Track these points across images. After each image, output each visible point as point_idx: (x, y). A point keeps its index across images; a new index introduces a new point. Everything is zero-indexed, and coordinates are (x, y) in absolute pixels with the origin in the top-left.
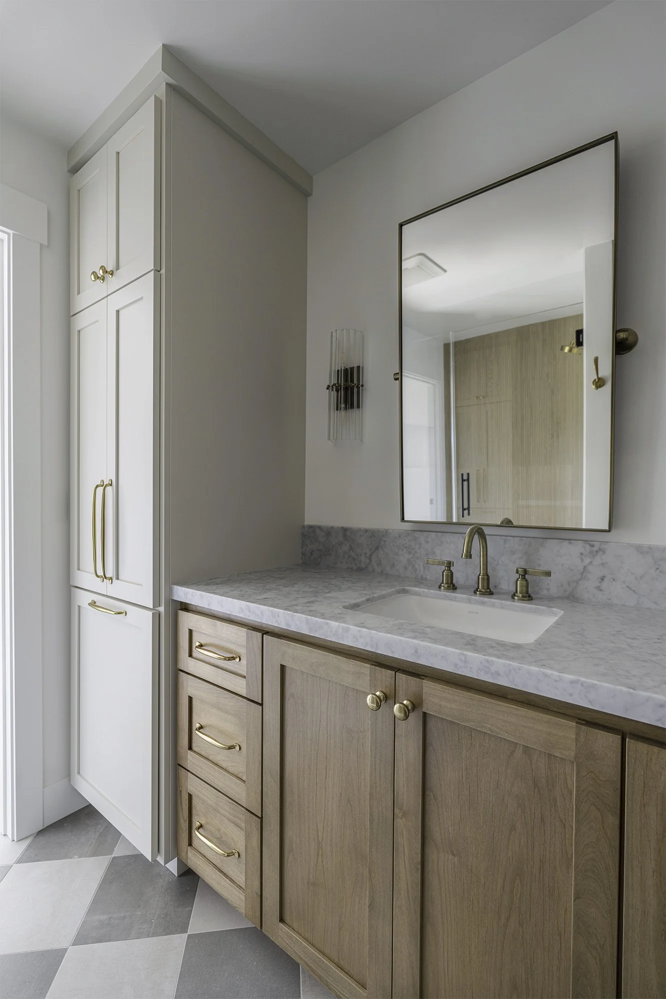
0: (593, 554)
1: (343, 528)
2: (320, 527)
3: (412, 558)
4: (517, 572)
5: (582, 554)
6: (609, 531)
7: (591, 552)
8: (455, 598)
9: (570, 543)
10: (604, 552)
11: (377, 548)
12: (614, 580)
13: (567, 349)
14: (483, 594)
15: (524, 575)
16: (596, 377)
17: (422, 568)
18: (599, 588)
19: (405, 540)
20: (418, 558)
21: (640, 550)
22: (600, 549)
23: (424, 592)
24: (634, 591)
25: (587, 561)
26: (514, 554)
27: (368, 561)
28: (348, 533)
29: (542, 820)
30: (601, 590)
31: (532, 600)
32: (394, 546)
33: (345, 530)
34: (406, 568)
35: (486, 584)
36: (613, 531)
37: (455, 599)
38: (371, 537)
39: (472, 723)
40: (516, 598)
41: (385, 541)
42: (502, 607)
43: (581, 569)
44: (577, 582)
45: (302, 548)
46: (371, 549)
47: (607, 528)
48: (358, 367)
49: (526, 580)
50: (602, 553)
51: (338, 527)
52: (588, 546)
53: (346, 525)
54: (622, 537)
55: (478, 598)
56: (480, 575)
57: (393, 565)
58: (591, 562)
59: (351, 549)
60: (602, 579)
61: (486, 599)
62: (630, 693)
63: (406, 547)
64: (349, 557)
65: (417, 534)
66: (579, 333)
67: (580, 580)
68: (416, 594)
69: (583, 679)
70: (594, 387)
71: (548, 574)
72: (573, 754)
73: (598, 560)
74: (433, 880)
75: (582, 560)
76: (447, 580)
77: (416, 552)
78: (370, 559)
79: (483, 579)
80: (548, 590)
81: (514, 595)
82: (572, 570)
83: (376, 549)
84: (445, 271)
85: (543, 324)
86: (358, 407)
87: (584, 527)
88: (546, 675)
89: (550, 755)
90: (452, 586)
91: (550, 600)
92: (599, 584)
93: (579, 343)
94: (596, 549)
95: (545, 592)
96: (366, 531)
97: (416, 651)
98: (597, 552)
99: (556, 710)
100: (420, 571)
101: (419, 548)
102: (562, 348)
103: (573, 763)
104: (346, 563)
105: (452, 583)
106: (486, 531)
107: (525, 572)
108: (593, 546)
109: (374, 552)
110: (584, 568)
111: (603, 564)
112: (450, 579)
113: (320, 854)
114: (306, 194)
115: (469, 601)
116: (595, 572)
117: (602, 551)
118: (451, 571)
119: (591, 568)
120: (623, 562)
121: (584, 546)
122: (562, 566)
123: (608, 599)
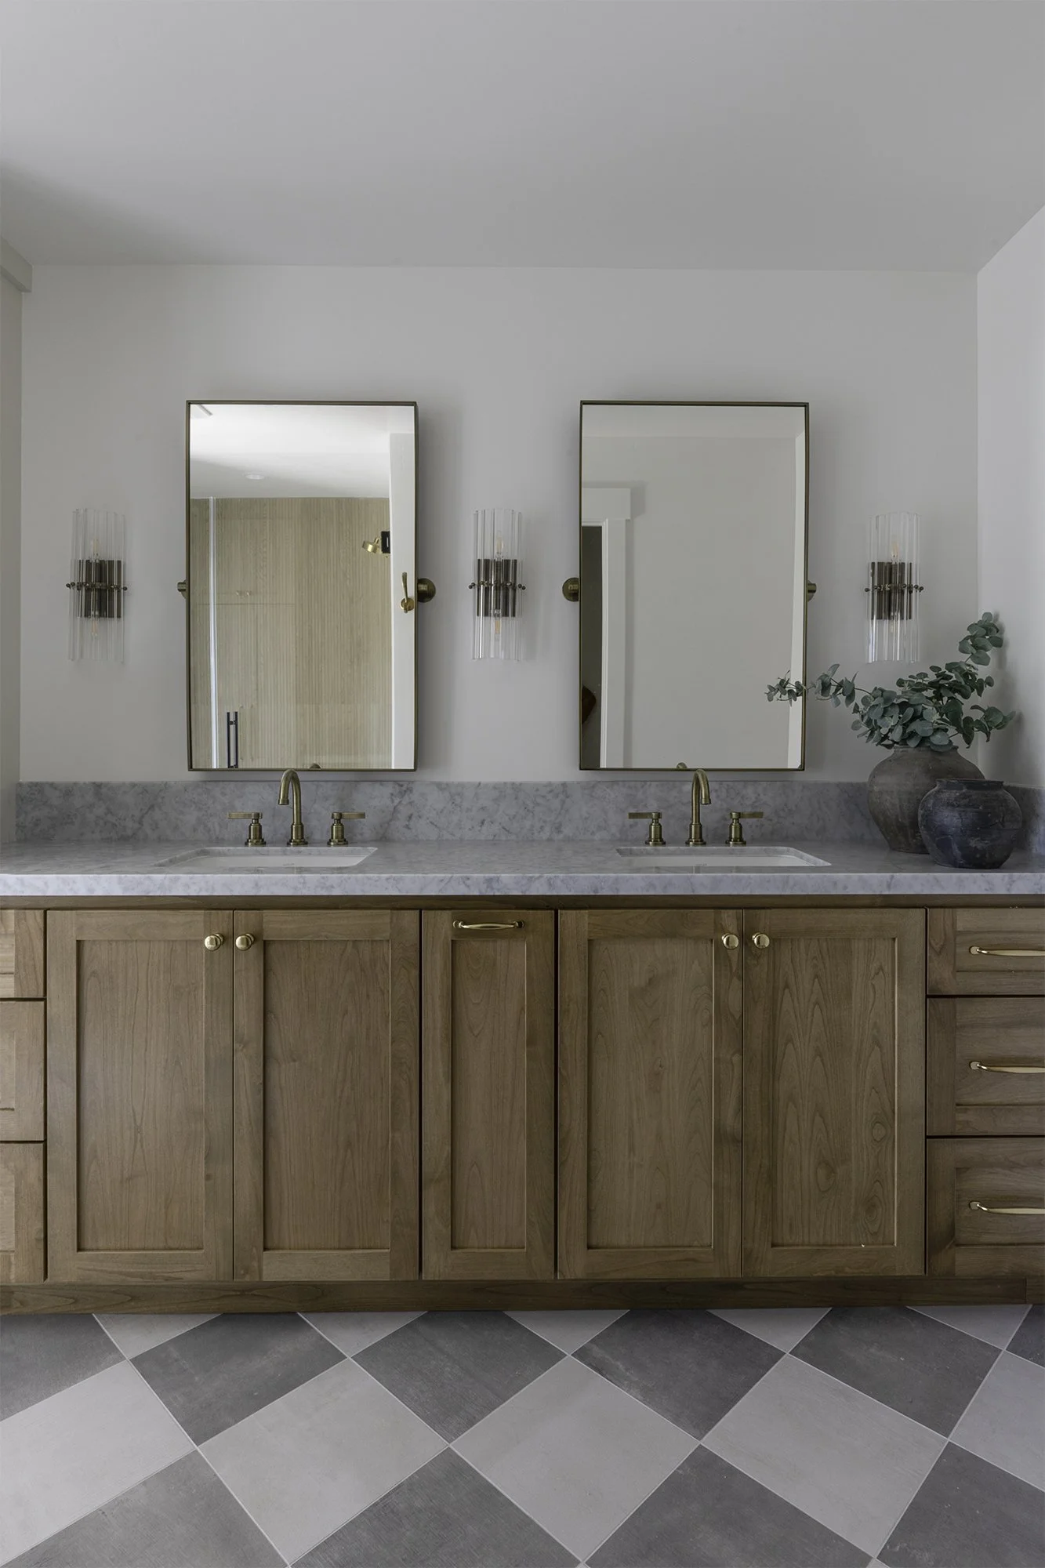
0: (402, 794)
1: (94, 783)
2: (52, 785)
3: (203, 815)
4: (333, 817)
5: (392, 794)
6: (414, 770)
7: (400, 792)
8: (268, 851)
9: (382, 785)
10: (412, 791)
11: (152, 807)
12: (420, 817)
13: (370, 548)
14: (297, 844)
15: (339, 820)
16: (405, 597)
17: (217, 828)
18: (407, 827)
19: (193, 794)
20: (211, 816)
21: (440, 787)
22: (408, 789)
23: (229, 850)
24: (436, 826)
25: (397, 801)
26: (327, 800)
27: (137, 826)
28: (104, 790)
29: (368, 996)
30: (410, 829)
31: (347, 844)
32: (177, 802)
33: (98, 786)
34: (195, 830)
35: (300, 834)
36: (418, 769)
37: (267, 854)
38: (142, 793)
39: (311, 936)
40: (332, 843)
41: (163, 797)
42: (320, 854)
43: (392, 810)
44: (388, 823)
45: (17, 817)
46: (141, 810)
47: (413, 768)
48: (119, 562)
49: (342, 825)
51: (84, 783)
52: (397, 786)
53: (98, 780)
54: (427, 776)
55: (292, 848)
56: (293, 824)
57: (176, 827)
58: (400, 802)
59: (109, 811)
60: (410, 817)
61: (302, 848)
62: (424, 877)
63: (194, 803)
64: (105, 823)
65: (210, 785)
66: (385, 535)
67: (391, 820)
68: (220, 854)
69: (394, 875)
70: (403, 608)
71: (363, 816)
72: (388, 934)
73: (406, 799)
74: (275, 1094)
75: (393, 801)
76: (255, 835)
77: (209, 808)
78: (140, 823)
79: (297, 828)
80: (362, 834)
81: (330, 841)
82: (383, 812)
83: (149, 809)
84: (210, 414)
85: (339, 501)
86: (119, 616)
87: (393, 768)
88: (369, 879)
89: (372, 941)
90: (260, 841)
91: (364, 843)
92: (407, 823)
93: (386, 549)
94: (404, 788)
95: (359, 837)
96: (134, 785)
97: (257, 885)
98: (405, 792)
101: (214, 803)
102: (365, 546)
103: (388, 941)
104: (101, 832)
105: (260, 837)
106: (301, 776)
107: (341, 815)
108: (402, 786)
109: (147, 813)
110: (395, 808)
111: (411, 803)
112: (258, 834)
113: (139, 1139)
114: (21, 288)
115: (285, 853)
116: (404, 811)
117: (410, 790)
118: (260, 825)
119: (401, 808)
120: (427, 800)
121: (394, 787)
122: (375, 807)
123: (416, 836)
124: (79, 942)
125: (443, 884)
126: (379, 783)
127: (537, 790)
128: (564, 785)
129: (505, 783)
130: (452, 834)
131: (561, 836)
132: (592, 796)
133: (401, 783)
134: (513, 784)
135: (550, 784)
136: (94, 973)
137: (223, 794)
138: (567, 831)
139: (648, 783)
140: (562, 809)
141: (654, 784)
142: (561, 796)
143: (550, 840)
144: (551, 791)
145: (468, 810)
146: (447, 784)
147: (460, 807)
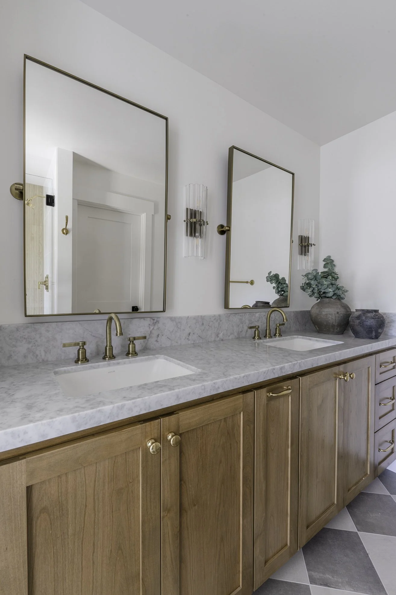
0: (154, 324)
3: (32, 346)
4: (129, 340)
5: (149, 325)
6: (163, 311)
7: (153, 323)
9: (144, 320)
10: (159, 322)
12: (162, 335)
14: (110, 359)
17: (43, 353)
18: (157, 341)
19: (24, 332)
20: (38, 346)
21: (172, 319)
22: (157, 321)
24: (170, 339)
25: (152, 328)
30: (158, 342)
32: (10, 339)
34: (25, 357)
35: (111, 352)
43: (149, 332)
49: (134, 344)
50: (158, 323)
52: (152, 320)
54: (167, 314)
56: (107, 346)
57: (10, 357)
58: (153, 329)
60: (158, 336)
61: (112, 362)
63: (25, 338)
65: (38, 326)
67: (149, 338)
71: (145, 338)
73: (156, 328)
75: (150, 328)
76: (82, 356)
77: (36, 341)
90: (86, 360)
92: (157, 339)
94: (155, 321)
98: (156, 323)
99: (231, 394)
100: (41, 355)
101: (40, 338)
105: (85, 357)
107: (134, 339)
108: (154, 320)
110: (151, 332)
111: (158, 328)
112: (84, 355)
116: (155, 333)
117: (158, 322)
118: (85, 349)
119: (153, 331)
120: (165, 326)
121: (150, 321)
122: (141, 332)
123: (161, 345)
124: (29, 489)
125: (265, 374)
126: (143, 319)
127: (210, 319)
128: (220, 316)
129: (198, 316)
130: (177, 343)
131: (218, 339)
132: (229, 320)
133: (153, 318)
134: (201, 316)
135: (215, 316)
136: (44, 510)
137: (48, 331)
138: (221, 335)
139: (246, 314)
140: (219, 326)
141: (248, 314)
142: (219, 321)
143: (215, 341)
144: (215, 319)
145: (184, 330)
146: (175, 318)
147: (180, 329)
